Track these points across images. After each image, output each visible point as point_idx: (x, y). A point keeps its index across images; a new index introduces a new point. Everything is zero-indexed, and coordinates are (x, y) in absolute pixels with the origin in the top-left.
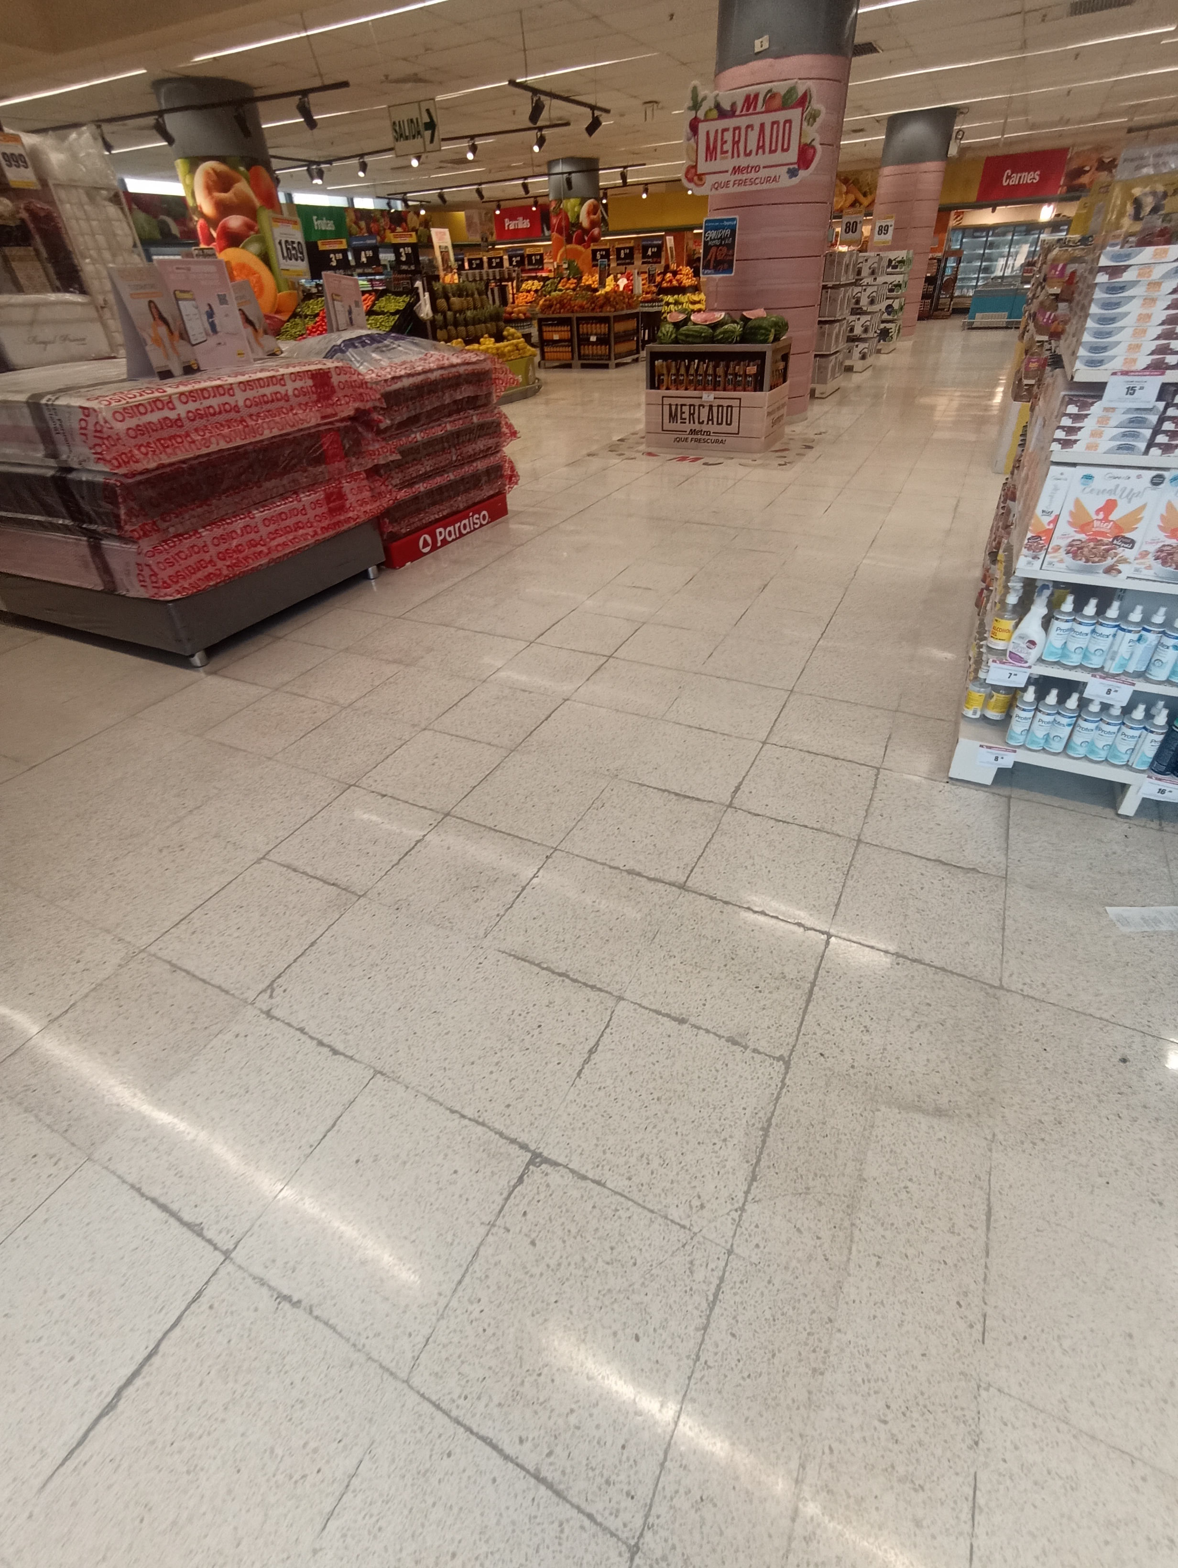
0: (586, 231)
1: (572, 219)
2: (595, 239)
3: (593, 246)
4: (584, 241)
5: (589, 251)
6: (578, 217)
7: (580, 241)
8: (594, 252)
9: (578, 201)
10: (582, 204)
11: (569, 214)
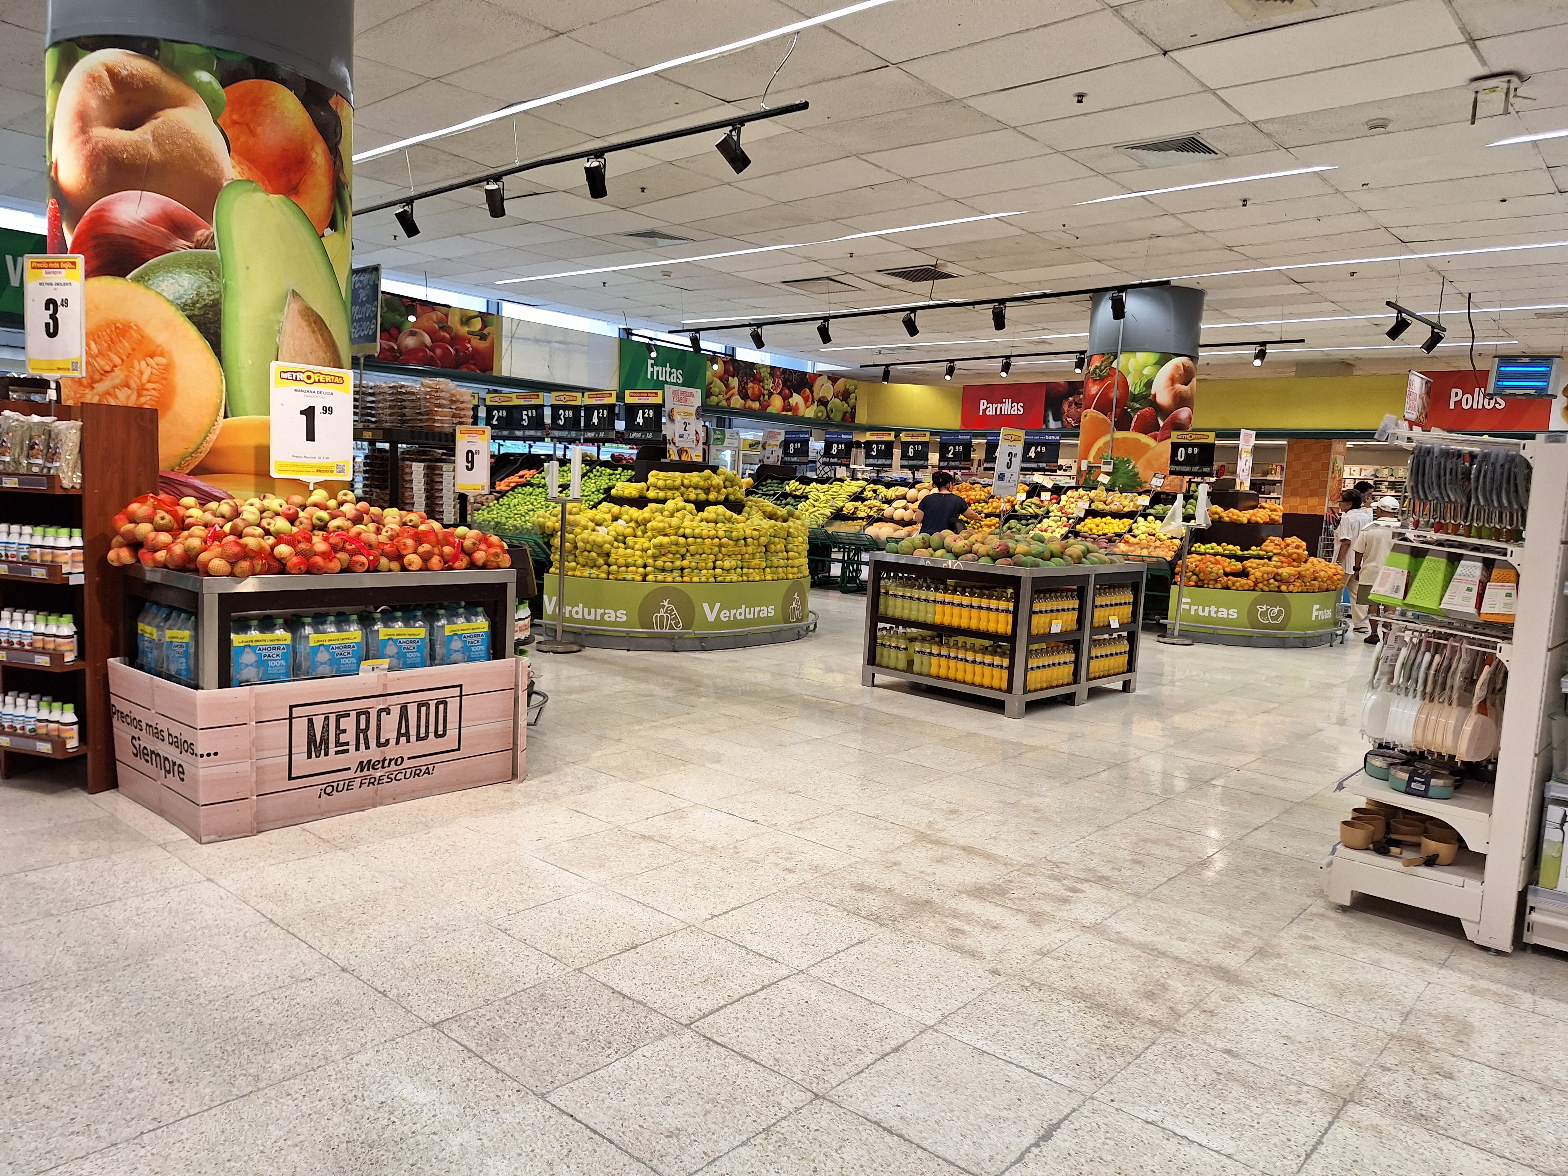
0: (1159, 410)
1: (1135, 386)
2: (1179, 426)
3: (1175, 437)
4: (1157, 427)
5: (1166, 446)
6: (1149, 384)
7: (1149, 427)
8: (1175, 447)
9: (1152, 357)
10: (1161, 363)
11: (1130, 380)
